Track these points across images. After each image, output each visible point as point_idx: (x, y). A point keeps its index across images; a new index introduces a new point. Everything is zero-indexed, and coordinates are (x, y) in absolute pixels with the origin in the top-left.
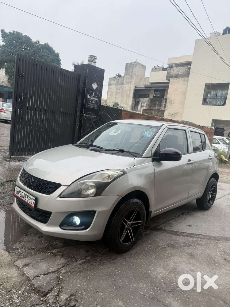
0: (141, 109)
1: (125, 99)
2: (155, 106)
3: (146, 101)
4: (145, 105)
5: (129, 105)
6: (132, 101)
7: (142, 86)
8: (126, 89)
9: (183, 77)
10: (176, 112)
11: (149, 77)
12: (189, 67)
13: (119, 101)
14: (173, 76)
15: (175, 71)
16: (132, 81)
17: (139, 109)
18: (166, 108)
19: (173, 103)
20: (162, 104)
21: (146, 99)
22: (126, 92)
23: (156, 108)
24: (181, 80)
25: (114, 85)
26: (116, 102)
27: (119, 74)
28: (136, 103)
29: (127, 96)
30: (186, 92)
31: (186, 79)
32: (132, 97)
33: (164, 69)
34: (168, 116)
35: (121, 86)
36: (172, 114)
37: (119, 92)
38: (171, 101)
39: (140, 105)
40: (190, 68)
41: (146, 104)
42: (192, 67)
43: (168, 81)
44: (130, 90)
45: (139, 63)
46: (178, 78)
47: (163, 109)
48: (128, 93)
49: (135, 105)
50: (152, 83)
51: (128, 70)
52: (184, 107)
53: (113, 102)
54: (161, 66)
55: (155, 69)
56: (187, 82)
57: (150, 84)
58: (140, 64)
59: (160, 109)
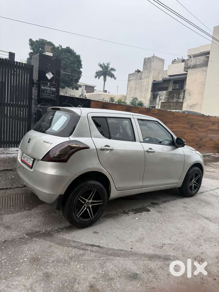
0: (159, 102)
1: (144, 93)
2: (173, 99)
3: (164, 94)
4: (163, 98)
5: (148, 99)
6: (151, 95)
7: (160, 79)
8: (145, 83)
9: (201, 67)
10: (195, 103)
11: (167, 70)
12: (208, 55)
13: (137, 96)
14: (191, 67)
15: (193, 62)
16: (150, 75)
17: (157, 102)
18: (185, 100)
19: (192, 95)
20: (180, 96)
21: (164, 92)
22: (145, 87)
23: (175, 100)
24: (199, 70)
25: (133, 81)
26: (135, 97)
27: (138, 70)
29: (145, 90)
30: (204, 83)
31: (204, 68)
32: (150, 90)
33: (183, 61)
34: (187, 107)
35: (140, 81)
36: (191, 106)
37: (138, 87)
38: (189, 92)
39: (158, 99)
40: (208, 57)
41: (165, 97)
42: (211, 56)
43: (186, 73)
44: (148, 84)
45: (156, 57)
46: (196, 69)
47: (181, 100)
48: (147, 87)
49: (153, 98)
50: (170, 76)
51: (146, 64)
52: (203, 98)
53: (132, 97)
54: (181, 58)
55: (174, 62)
56: (206, 71)
57: (168, 77)
58: (158, 58)
59: (179, 101)
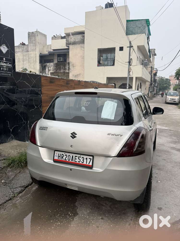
0: (49, 72)
1: (32, 64)
2: (60, 70)
3: (52, 65)
4: (52, 69)
5: (37, 70)
6: (40, 66)
7: (46, 52)
8: (32, 55)
9: (79, 44)
10: (78, 73)
11: (51, 45)
12: (83, 35)
13: (27, 66)
14: (72, 43)
15: (72, 39)
16: (36, 48)
17: (46, 72)
18: (70, 71)
19: (75, 66)
20: (66, 67)
21: (52, 64)
22: (32, 59)
23: (62, 71)
24: (78, 46)
25: (19, 53)
26: (25, 67)
27: (22, 42)
28: (43, 68)
29: (33, 61)
30: (84, 57)
31: (82, 45)
32: (39, 62)
33: (62, 38)
34: (73, 77)
35: (27, 53)
36: (76, 76)
37: (26, 59)
38: (73, 65)
39: (47, 70)
40: (84, 36)
41: (53, 68)
42: (86, 35)
43: (68, 48)
44: (36, 56)
45: (39, 32)
46: (76, 45)
47: (67, 71)
48: (35, 59)
49: (42, 69)
50: (54, 50)
51: (30, 38)
52: (84, 69)
53: (22, 68)
54: (59, 35)
55: (54, 38)
56: (84, 48)
57: (53, 50)
58: (41, 33)
59: (66, 72)
